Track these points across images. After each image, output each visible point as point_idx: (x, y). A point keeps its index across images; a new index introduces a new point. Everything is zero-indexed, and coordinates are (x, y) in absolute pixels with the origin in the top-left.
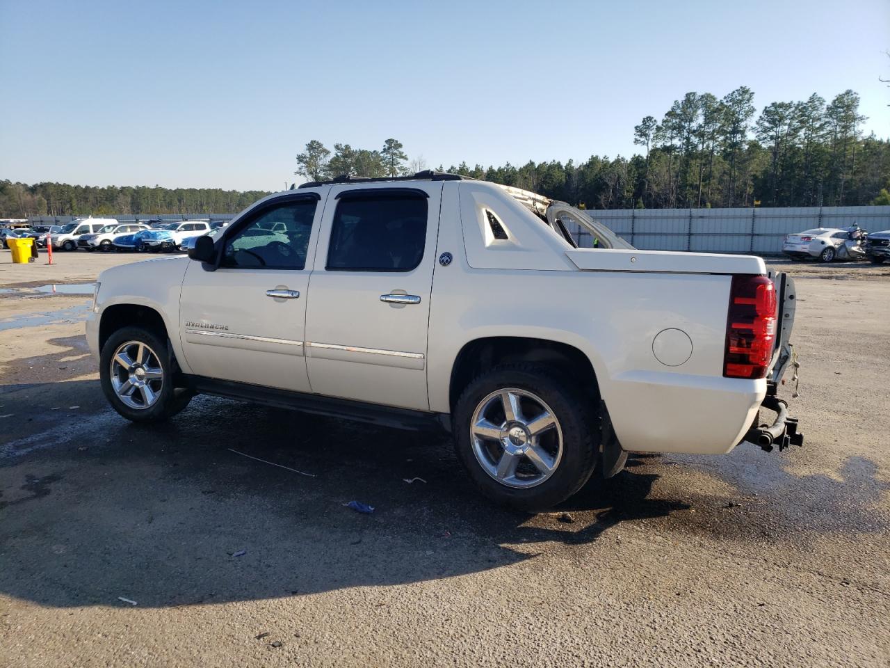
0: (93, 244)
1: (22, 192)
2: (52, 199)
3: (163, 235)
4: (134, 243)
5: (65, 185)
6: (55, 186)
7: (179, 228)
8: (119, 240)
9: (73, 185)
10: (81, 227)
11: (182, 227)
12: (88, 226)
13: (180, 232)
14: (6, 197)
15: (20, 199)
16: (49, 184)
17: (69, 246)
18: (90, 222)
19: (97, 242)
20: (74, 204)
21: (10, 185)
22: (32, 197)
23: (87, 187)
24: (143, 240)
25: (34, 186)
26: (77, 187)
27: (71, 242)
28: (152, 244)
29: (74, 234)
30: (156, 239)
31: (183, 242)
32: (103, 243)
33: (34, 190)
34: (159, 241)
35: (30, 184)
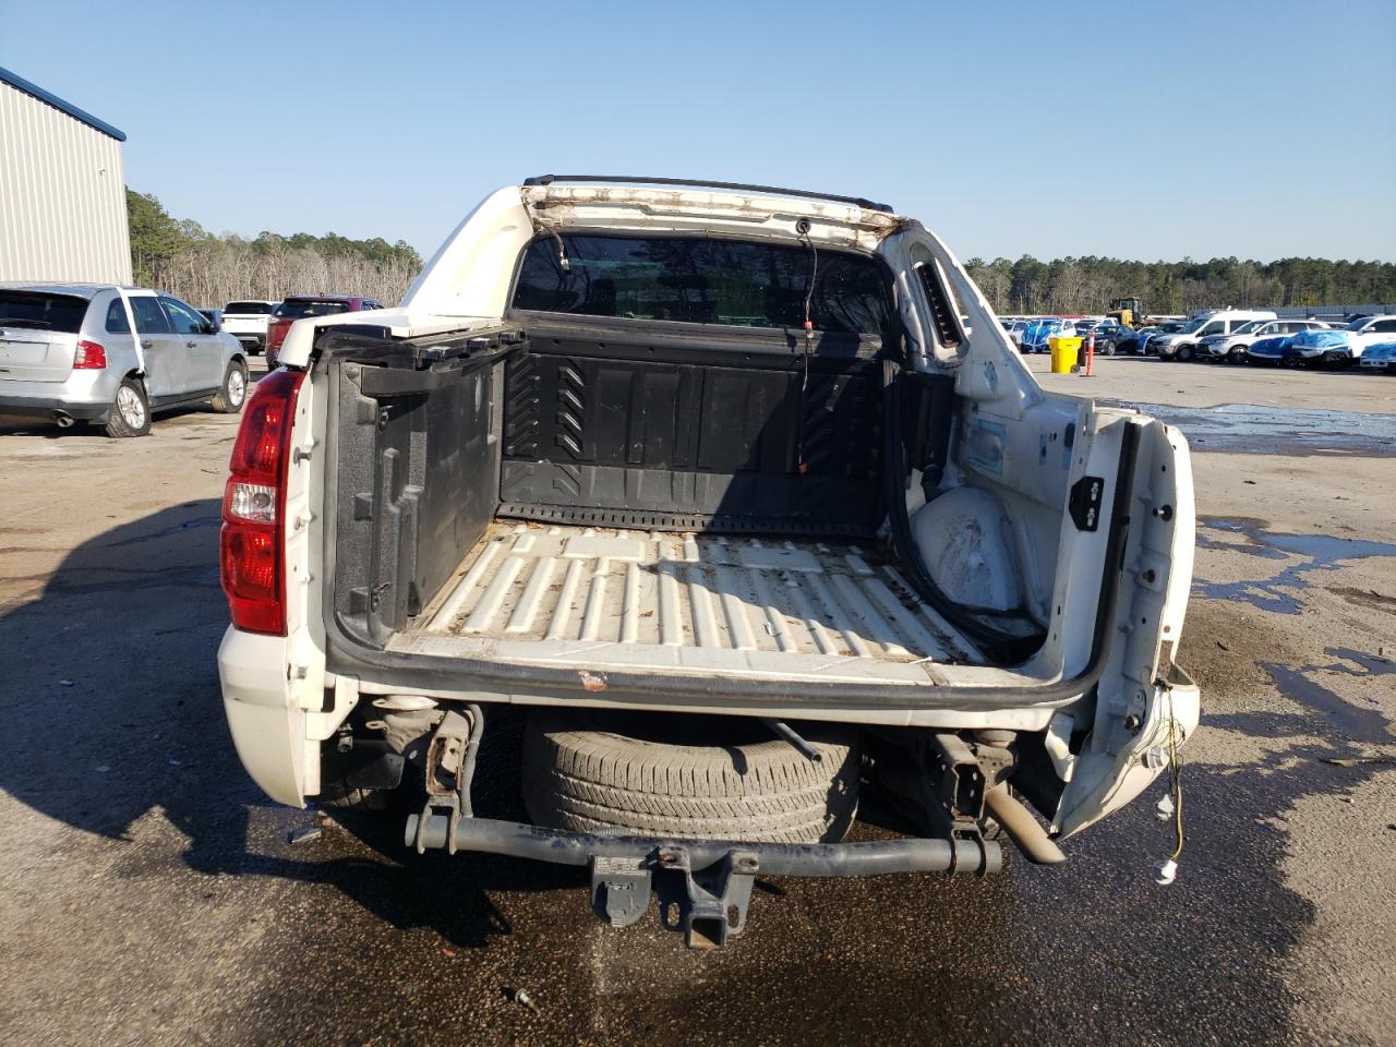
0: (1216, 352)
1: (1250, 275)
2: (1295, 285)
3: (1330, 339)
4: (1282, 352)
5: (1319, 262)
6: (1304, 263)
7: (1364, 328)
8: (1259, 346)
9: (1334, 262)
10: (1211, 324)
11: (1372, 326)
12: (1223, 323)
13: (1366, 335)
14: (1226, 284)
15: (1245, 284)
16: (1296, 260)
17: (1185, 354)
18: (1227, 316)
19: (1225, 348)
20: (1328, 292)
21: (1236, 265)
22: (1264, 281)
23: (1359, 263)
24: (1294, 347)
25: (1272, 265)
26: (1340, 264)
27: (1189, 347)
28: (1306, 354)
29: (1198, 335)
30: (1315, 346)
31: (1363, 353)
32: (1234, 351)
33: (1267, 271)
34: (1321, 349)
35: (1266, 262)
